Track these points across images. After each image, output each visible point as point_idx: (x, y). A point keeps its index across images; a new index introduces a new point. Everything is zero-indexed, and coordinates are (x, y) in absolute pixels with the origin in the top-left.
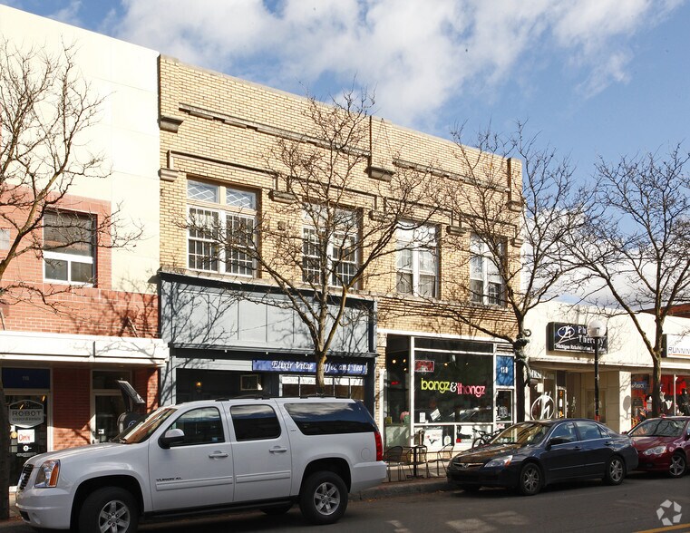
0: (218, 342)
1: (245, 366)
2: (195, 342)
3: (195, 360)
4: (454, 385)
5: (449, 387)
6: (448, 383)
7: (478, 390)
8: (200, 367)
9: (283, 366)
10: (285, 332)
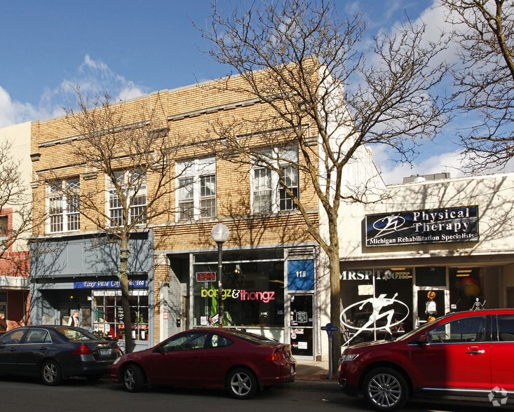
0: (57, 273)
1: (70, 286)
2: (46, 274)
3: (47, 284)
4: (236, 292)
5: (231, 294)
6: (230, 291)
7: (266, 296)
8: (49, 288)
9: (91, 284)
10: (93, 263)
